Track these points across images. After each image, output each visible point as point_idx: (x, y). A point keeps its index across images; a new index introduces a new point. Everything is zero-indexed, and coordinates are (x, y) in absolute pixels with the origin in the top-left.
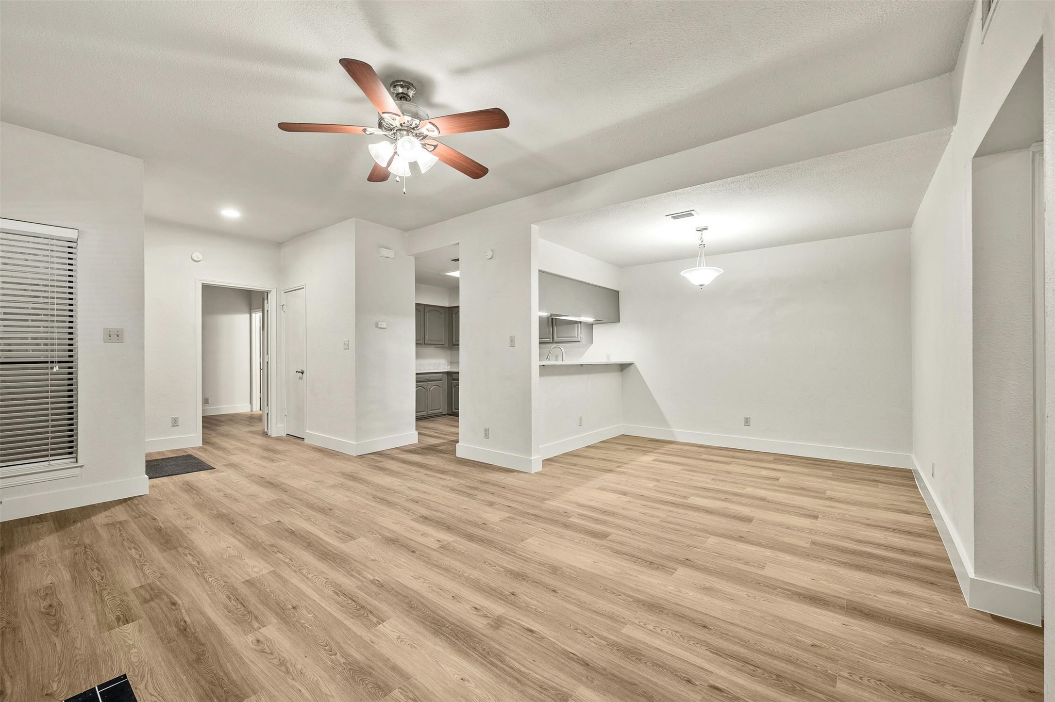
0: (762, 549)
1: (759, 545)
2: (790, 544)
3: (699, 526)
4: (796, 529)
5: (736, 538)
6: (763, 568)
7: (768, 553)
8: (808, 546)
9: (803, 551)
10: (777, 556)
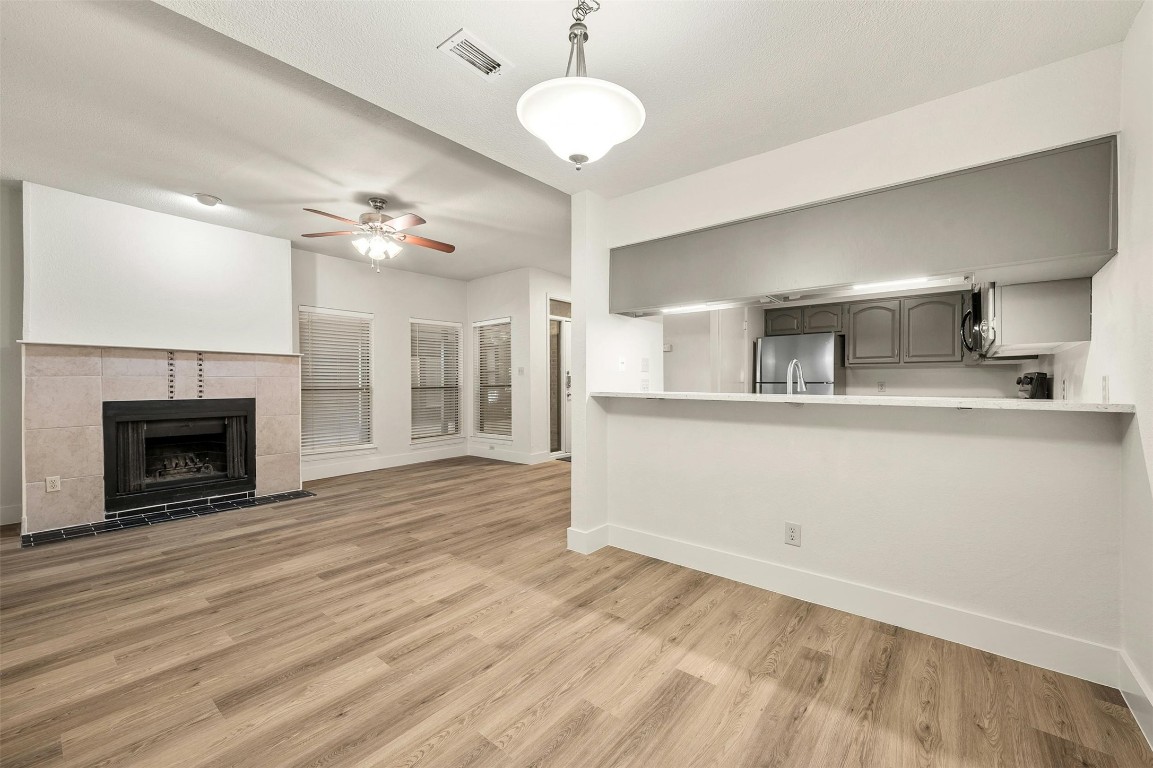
0: (143, 675)
1: (156, 678)
2: (102, 716)
3: (272, 641)
4: (113, 759)
5: (201, 663)
6: (118, 658)
7: (128, 678)
8: (64, 737)
9: (71, 718)
10: (111, 682)
